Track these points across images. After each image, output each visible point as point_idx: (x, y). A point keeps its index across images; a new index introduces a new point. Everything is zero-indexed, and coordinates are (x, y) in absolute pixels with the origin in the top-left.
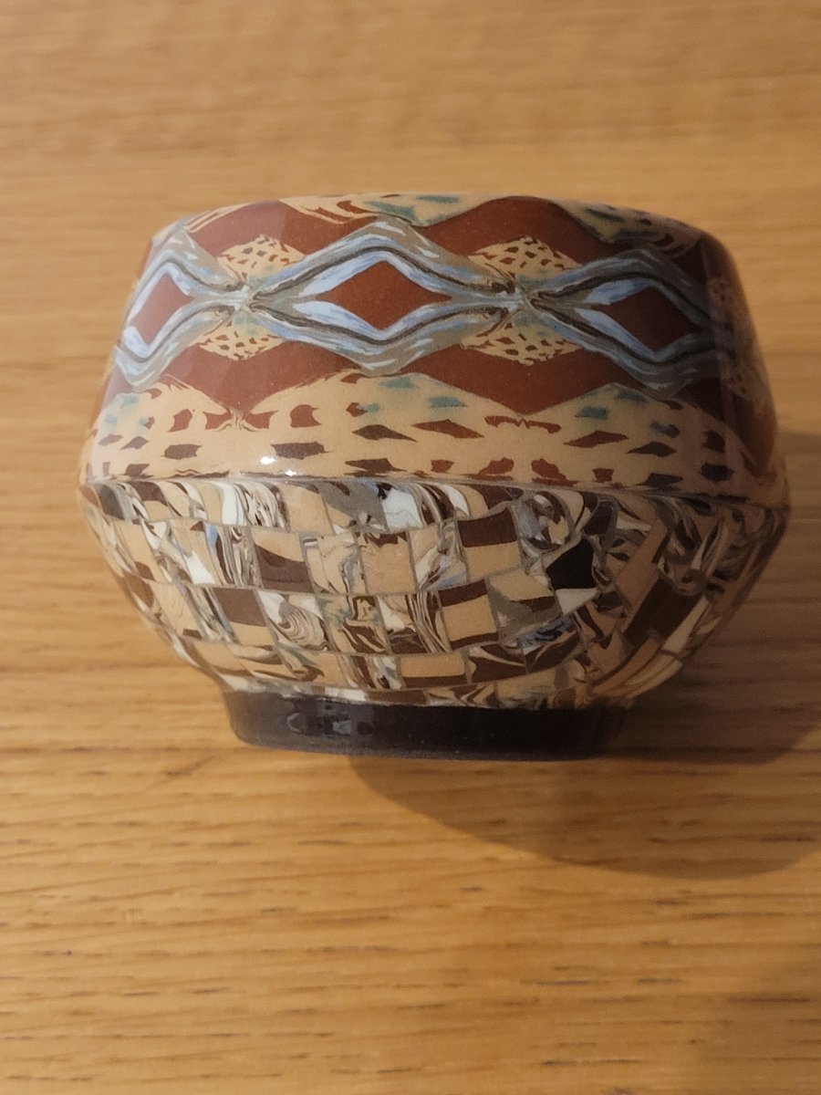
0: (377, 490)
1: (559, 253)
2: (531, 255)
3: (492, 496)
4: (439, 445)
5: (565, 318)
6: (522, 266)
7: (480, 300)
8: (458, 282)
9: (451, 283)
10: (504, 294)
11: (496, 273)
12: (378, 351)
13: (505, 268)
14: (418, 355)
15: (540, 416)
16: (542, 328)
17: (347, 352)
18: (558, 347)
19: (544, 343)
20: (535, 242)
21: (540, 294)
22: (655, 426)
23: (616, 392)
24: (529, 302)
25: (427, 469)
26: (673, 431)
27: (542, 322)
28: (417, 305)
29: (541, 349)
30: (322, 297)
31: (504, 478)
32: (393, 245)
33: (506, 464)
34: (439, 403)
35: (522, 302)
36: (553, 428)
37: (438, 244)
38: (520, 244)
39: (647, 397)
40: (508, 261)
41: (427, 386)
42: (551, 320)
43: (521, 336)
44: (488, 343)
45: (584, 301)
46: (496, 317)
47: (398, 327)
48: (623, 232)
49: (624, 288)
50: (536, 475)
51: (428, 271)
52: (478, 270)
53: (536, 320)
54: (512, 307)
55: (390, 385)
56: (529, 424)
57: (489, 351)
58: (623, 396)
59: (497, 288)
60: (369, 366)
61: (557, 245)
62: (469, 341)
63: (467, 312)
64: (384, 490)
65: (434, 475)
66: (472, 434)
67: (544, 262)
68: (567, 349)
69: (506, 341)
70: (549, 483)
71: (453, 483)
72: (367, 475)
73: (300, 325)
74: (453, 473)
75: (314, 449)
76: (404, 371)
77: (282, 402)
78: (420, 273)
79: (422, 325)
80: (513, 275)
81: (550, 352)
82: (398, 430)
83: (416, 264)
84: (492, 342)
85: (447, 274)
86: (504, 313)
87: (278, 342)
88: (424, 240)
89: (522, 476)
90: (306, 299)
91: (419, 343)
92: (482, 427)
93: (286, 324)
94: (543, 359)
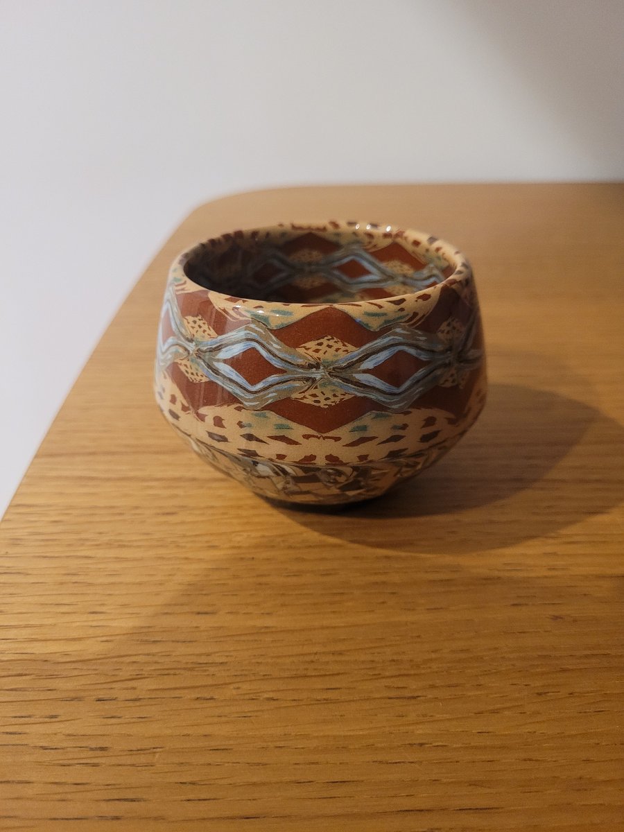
0: (252, 463)
1: (346, 344)
2: (329, 346)
3: (305, 470)
4: (280, 447)
5: (347, 380)
6: (325, 353)
7: (302, 373)
8: (290, 363)
9: (287, 364)
10: (314, 369)
11: (310, 358)
12: (251, 397)
13: (316, 355)
14: (270, 401)
15: (330, 434)
16: (334, 388)
17: (237, 394)
18: (342, 397)
19: (335, 395)
20: (333, 339)
21: (334, 369)
22: (395, 427)
23: (373, 416)
24: (327, 373)
25: (274, 458)
26: (404, 427)
27: (334, 384)
28: (270, 374)
29: (333, 399)
30: (225, 361)
31: (311, 464)
32: (258, 339)
33: (313, 457)
34: (280, 427)
35: (323, 374)
36: (337, 439)
37: (281, 340)
38: (324, 341)
39: (390, 414)
40: (317, 351)
41: (274, 418)
42: (339, 382)
43: (322, 393)
44: (305, 397)
45: (359, 369)
46: (309, 383)
47: (260, 386)
48: (386, 322)
49: (383, 356)
50: (327, 462)
51: (275, 355)
52: (301, 356)
53: (331, 383)
54: (318, 377)
55: (256, 415)
56: (324, 438)
57: (305, 401)
58: (377, 416)
59: (311, 366)
60: (246, 404)
61: (345, 339)
62: (295, 396)
63: (294, 380)
64: (255, 463)
65: (277, 460)
66: (296, 443)
67: (337, 350)
68: (347, 397)
69: (314, 395)
70: (334, 465)
71: (286, 464)
72: (247, 456)
73: (216, 374)
74: (286, 461)
75: (224, 439)
76: (264, 409)
77: (209, 412)
78: (271, 356)
79: (271, 386)
80: (319, 359)
81: (337, 400)
82: (261, 438)
83: (269, 351)
84: (307, 396)
85: (285, 359)
86: (314, 380)
87: (207, 380)
88: (274, 338)
89: (321, 462)
90: (218, 360)
91: (270, 395)
92: (300, 440)
93: (210, 371)
94: (333, 404)
